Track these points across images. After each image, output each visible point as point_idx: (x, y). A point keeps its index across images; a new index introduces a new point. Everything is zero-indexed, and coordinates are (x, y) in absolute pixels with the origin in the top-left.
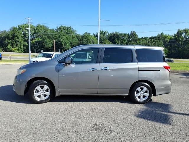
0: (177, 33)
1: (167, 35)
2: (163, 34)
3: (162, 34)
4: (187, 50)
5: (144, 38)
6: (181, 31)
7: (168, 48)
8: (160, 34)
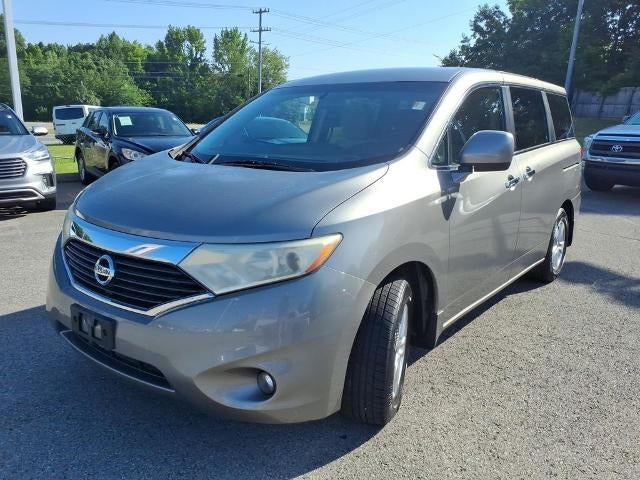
0: (167, 38)
1: (131, 42)
2: (118, 38)
3: (112, 36)
4: (202, 96)
5: (50, 47)
6: (177, 34)
7: (147, 90)
8: (106, 36)
